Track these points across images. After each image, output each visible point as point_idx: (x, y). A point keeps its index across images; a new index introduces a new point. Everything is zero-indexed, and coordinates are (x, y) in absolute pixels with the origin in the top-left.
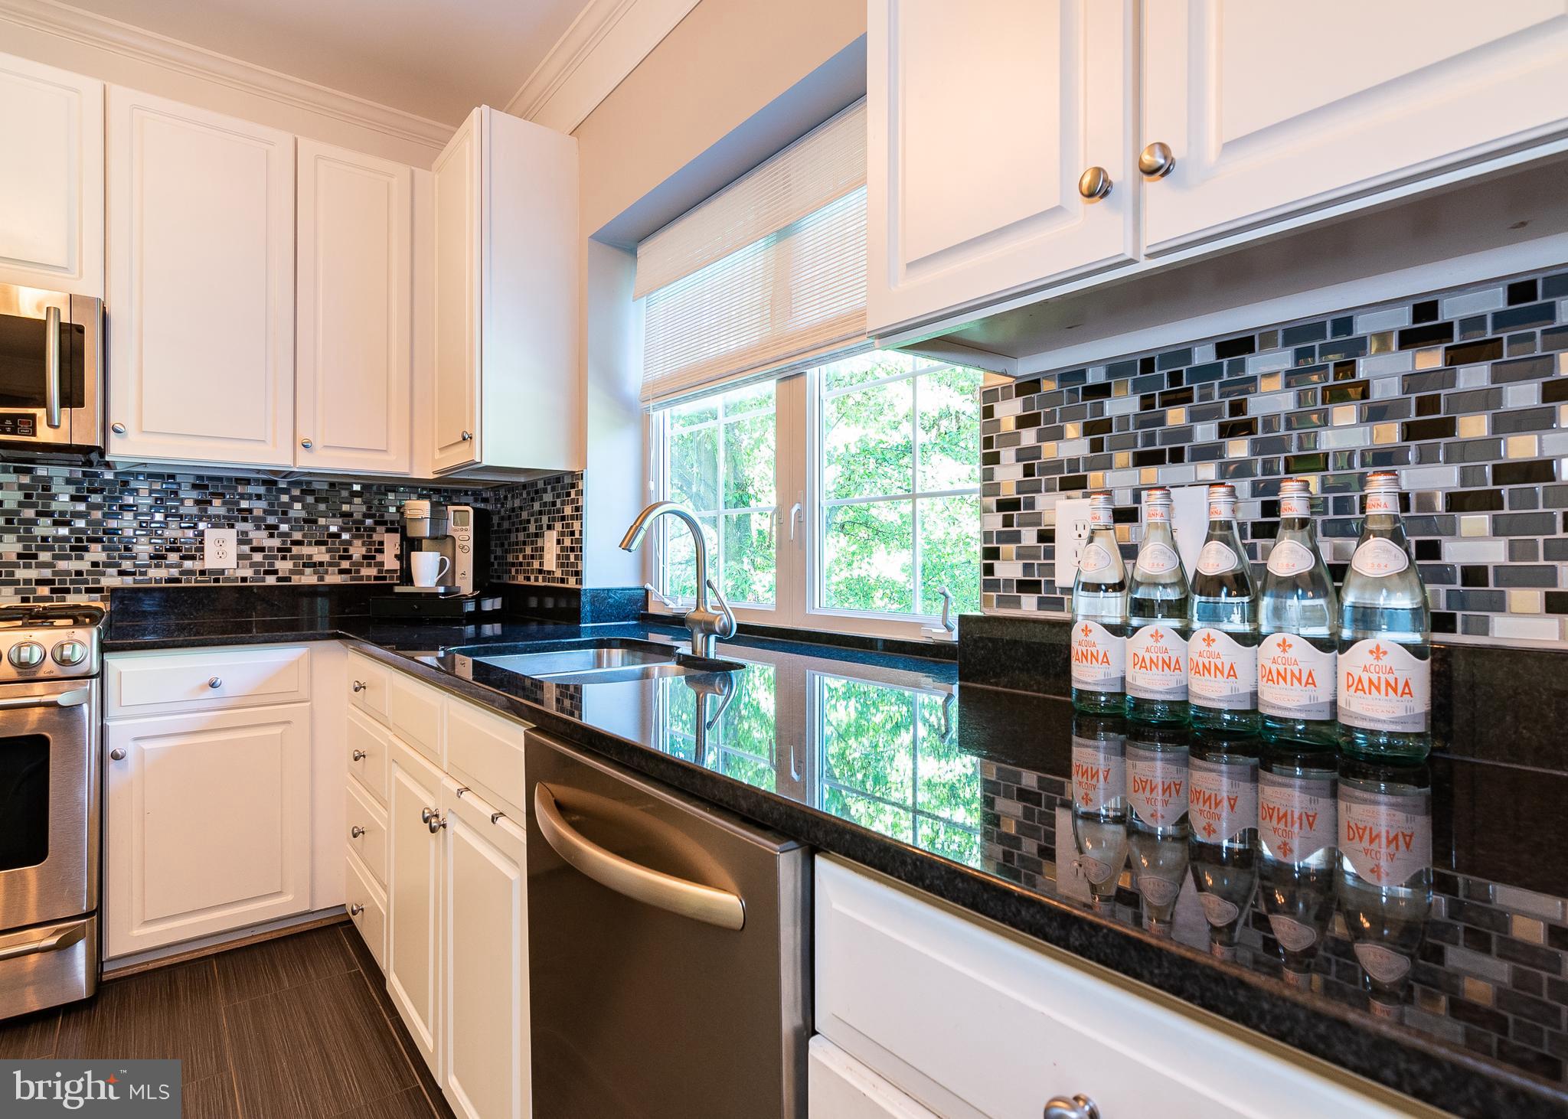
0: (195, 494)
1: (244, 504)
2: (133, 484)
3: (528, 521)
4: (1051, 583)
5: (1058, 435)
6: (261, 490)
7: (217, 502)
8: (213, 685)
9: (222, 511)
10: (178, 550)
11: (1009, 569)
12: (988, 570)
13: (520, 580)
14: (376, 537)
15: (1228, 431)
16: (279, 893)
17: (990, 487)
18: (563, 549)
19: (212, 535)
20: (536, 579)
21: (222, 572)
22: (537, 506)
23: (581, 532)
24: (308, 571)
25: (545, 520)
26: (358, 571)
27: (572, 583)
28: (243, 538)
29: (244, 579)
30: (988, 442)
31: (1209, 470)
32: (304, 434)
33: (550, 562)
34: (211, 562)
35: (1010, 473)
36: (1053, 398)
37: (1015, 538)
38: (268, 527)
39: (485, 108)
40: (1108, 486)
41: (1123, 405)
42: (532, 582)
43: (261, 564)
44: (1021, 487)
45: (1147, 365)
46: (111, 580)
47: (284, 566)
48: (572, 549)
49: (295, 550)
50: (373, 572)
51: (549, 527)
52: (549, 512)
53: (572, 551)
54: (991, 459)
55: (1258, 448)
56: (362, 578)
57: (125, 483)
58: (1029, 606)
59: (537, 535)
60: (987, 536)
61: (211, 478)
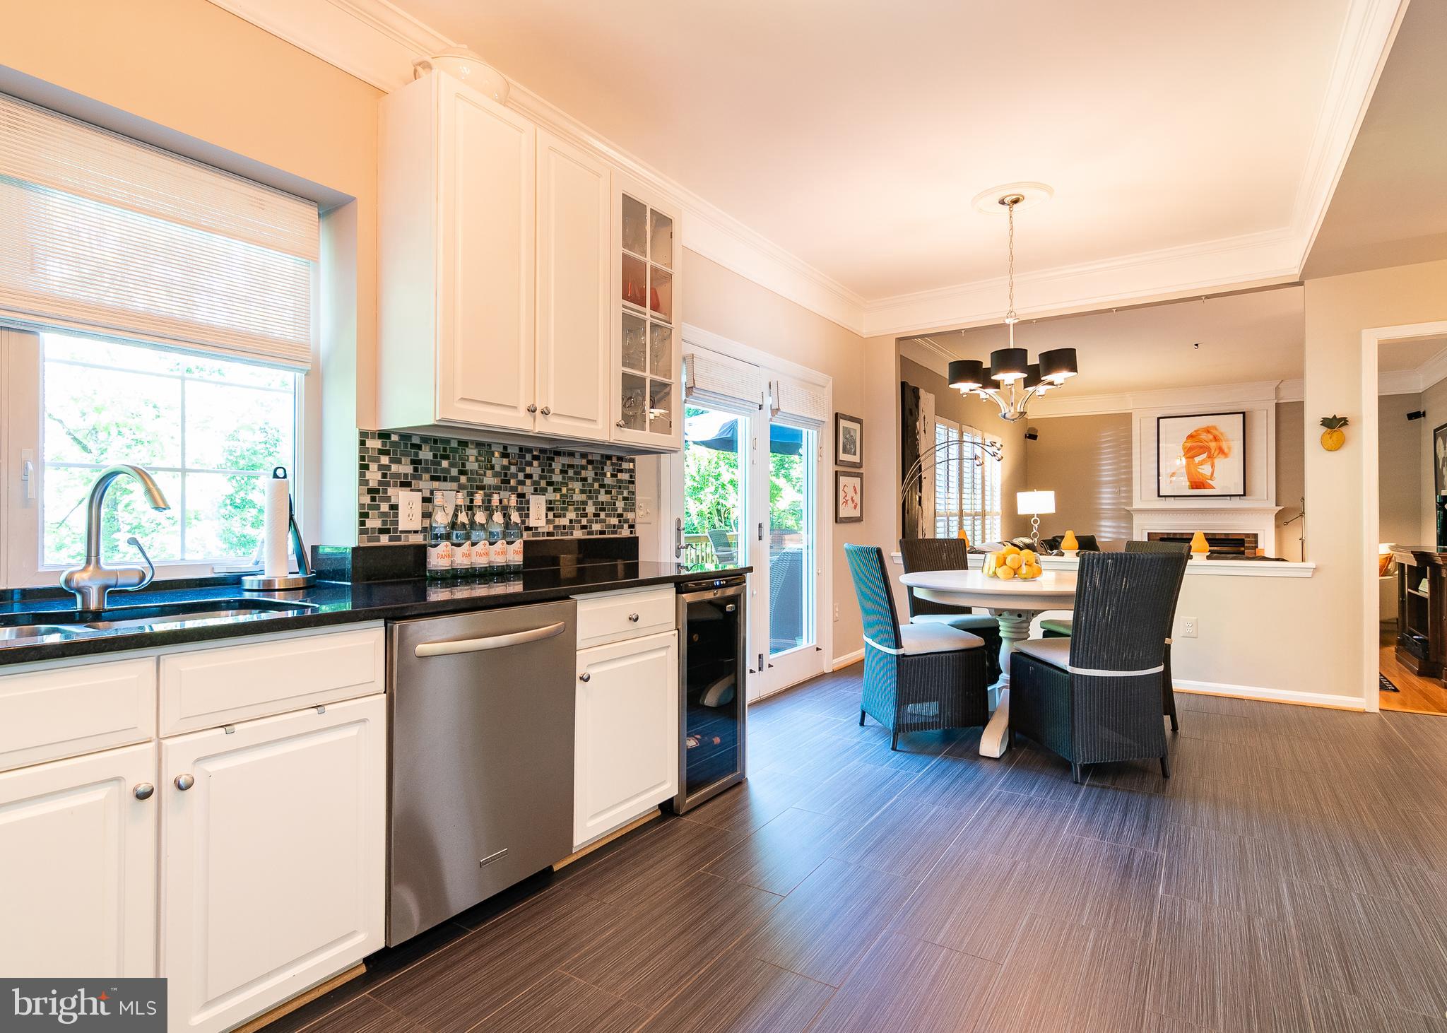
4: (396, 530)
5: (399, 462)
11: (374, 523)
12: (362, 523)
15: (462, 472)
17: (363, 481)
30: (362, 458)
31: (454, 486)
35: (374, 476)
36: (394, 444)
37: (378, 507)
40: (421, 487)
41: (426, 454)
44: (380, 483)
45: (436, 441)
54: (364, 467)
55: (469, 479)
58: (384, 540)
60: (362, 506)
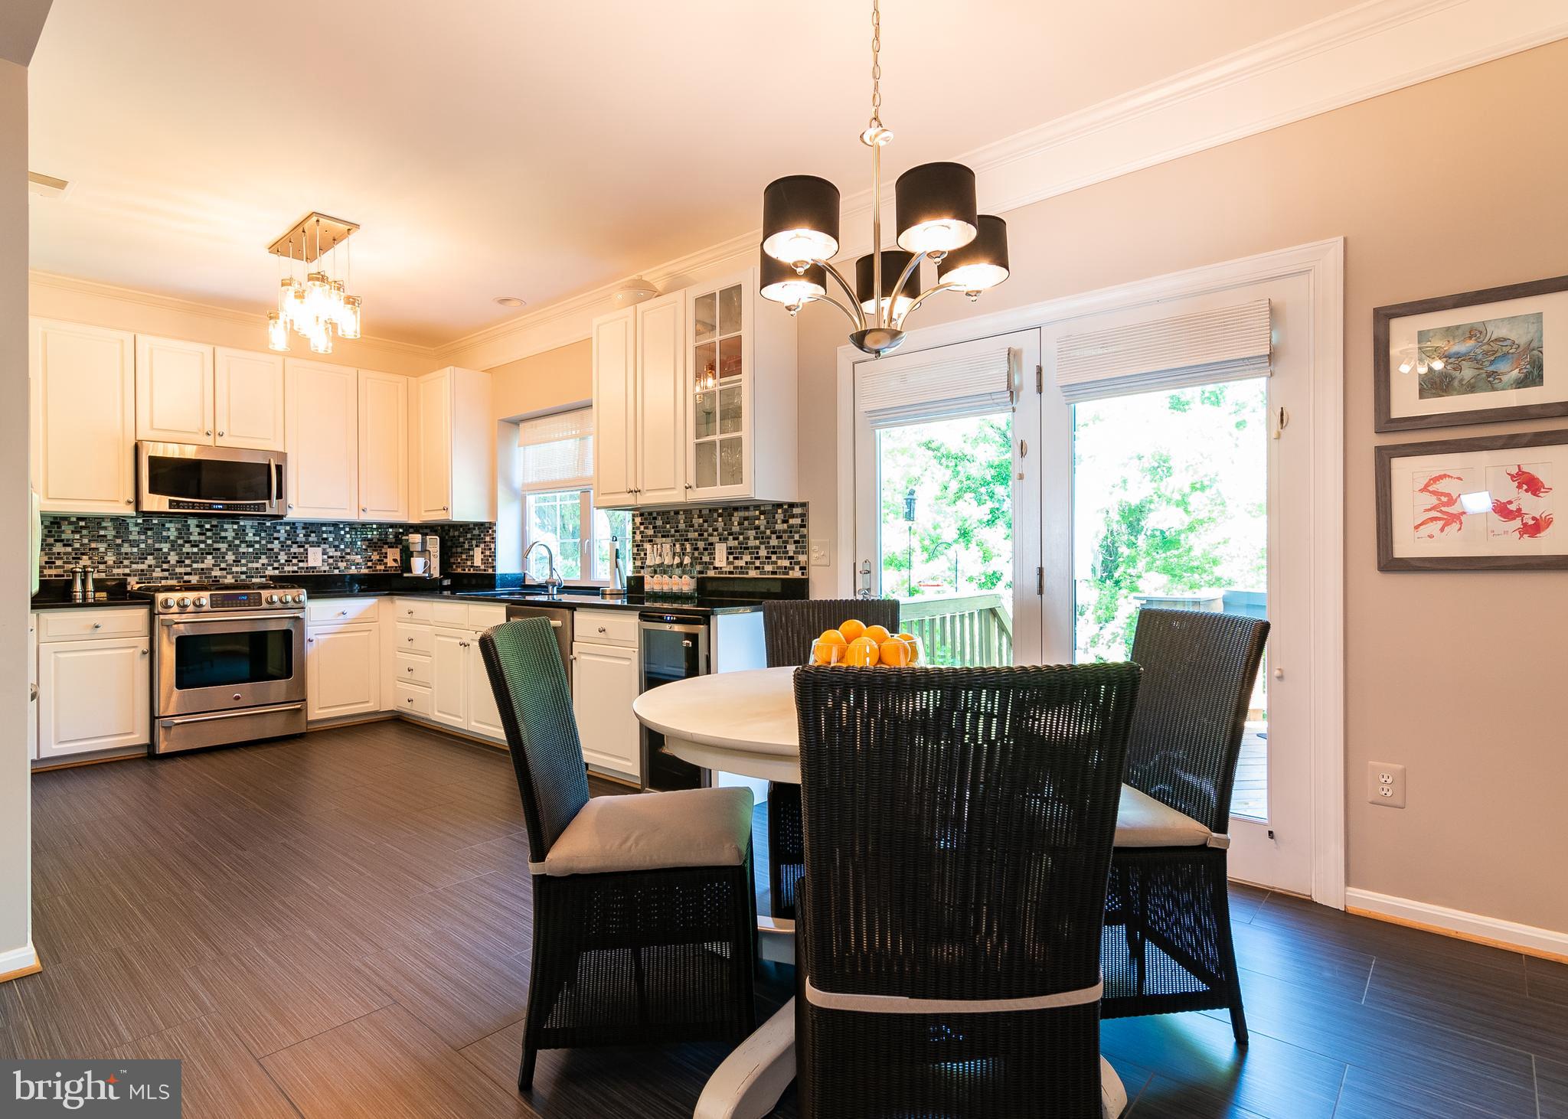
0: (304, 531)
1: (325, 536)
2: (278, 528)
3: (464, 543)
6: (332, 529)
7: (313, 535)
8: (343, 613)
9: (315, 539)
10: (297, 557)
11: (638, 563)
12: (634, 563)
13: (459, 570)
14: (384, 551)
16: (367, 702)
17: (634, 540)
18: (484, 556)
19: (311, 550)
20: (469, 570)
21: (315, 568)
22: (469, 536)
23: (495, 549)
24: (353, 567)
25: (474, 542)
26: (375, 567)
27: (490, 571)
28: (324, 553)
29: (325, 571)
30: (634, 528)
32: (363, 506)
33: (478, 562)
34: (310, 564)
37: (639, 554)
38: (334, 547)
39: (452, 367)
40: (656, 542)
42: (467, 571)
43: (332, 564)
44: (640, 541)
46: (270, 572)
47: (342, 565)
48: (490, 556)
49: (348, 557)
50: (383, 567)
51: (477, 546)
52: (477, 539)
53: (490, 558)
56: (377, 570)
57: (275, 528)
58: (642, 573)
59: (469, 549)
60: (634, 554)
61: (312, 524)
